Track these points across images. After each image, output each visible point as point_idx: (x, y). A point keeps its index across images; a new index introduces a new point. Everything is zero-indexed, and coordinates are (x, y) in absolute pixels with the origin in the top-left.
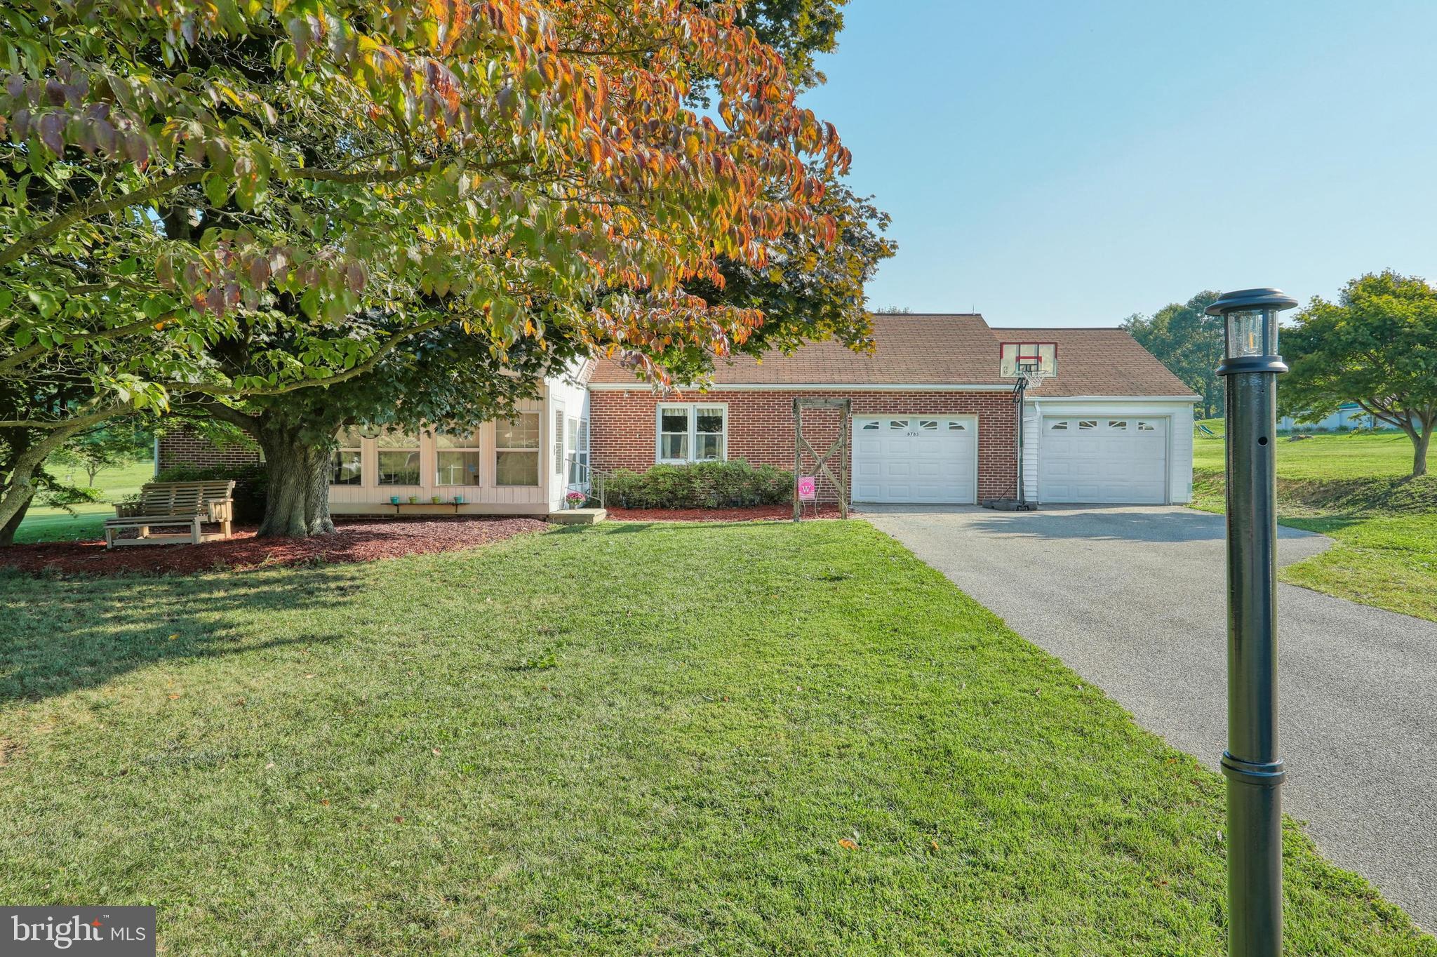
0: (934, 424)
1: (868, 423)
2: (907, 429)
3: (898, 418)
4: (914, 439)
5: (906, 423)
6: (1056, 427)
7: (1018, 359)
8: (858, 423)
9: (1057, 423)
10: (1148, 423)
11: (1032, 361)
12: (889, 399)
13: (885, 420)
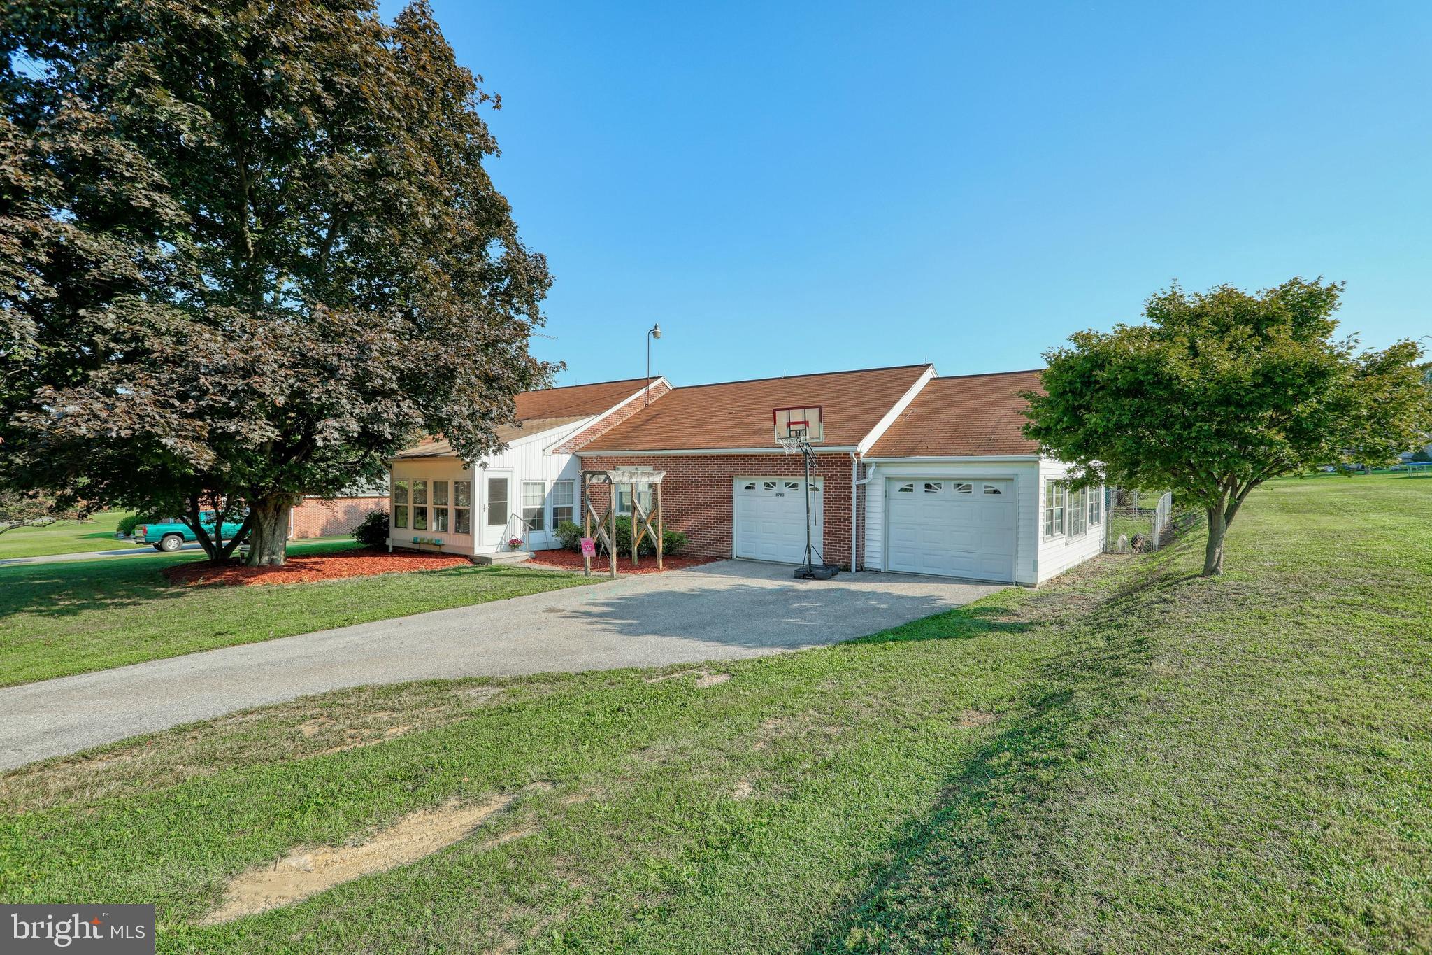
0: (795, 485)
1: (748, 484)
2: (775, 490)
3: (769, 480)
4: (780, 499)
5: (774, 484)
6: (902, 490)
7: (789, 424)
8: (739, 485)
9: (903, 485)
10: (996, 486)
11: (801, 427)
12: (754, 461)
13: (759, 482)
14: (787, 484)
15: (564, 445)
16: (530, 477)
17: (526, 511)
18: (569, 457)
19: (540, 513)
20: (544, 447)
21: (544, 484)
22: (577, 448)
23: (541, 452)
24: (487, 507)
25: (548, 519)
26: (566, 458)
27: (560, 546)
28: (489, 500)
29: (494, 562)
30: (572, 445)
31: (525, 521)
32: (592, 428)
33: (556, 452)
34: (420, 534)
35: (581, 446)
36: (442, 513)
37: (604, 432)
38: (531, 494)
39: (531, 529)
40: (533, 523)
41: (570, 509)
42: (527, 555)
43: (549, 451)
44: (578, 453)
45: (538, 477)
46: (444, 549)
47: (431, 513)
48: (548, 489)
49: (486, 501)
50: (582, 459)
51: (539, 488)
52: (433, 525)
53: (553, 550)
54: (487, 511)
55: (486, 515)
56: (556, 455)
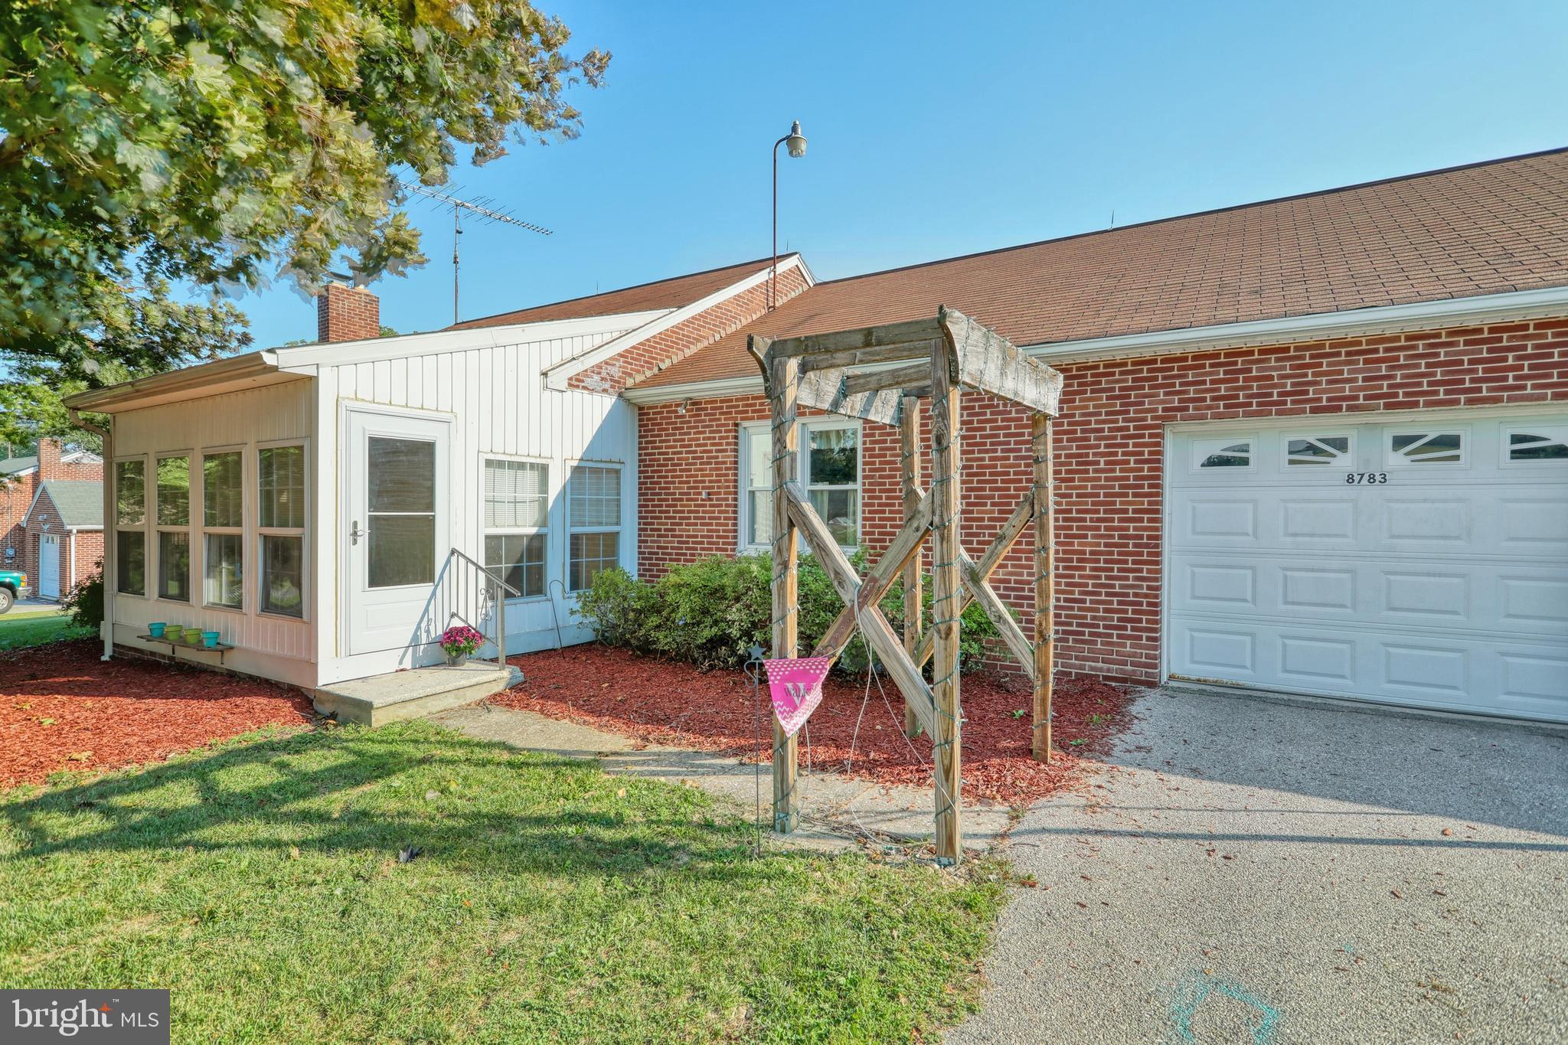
0: (1449, 440)
1: (1217, 448)
2: (1343, 464)
3: (1312, 428)
4: (1367, 493)
5: (1341, 444)
13: (1267, 438)
14: (1400, 442)
15: (597, 369)
16: (507, 448)
17: (493, 543)
18: (608, 402)
19: (536, 547)
20: (545, 367)
21: (544, 470)
22: (630, 382)
23: (537, 378)
24: (364, 528)
25: (557, 566)
26: (602, 405)
27: (588, 636)
28: (373, 506)
29: (379, 719)
30: (616, 371)
31: (491, 573)
32: (662, 337)
33: (576, 383)
34: (172, 614)
35: (639, 378)
36: (230, 549)
37: (688, 353)
38: (508, 495)
39: (508, 595)
40: (514, 577)
41: (612, 540)
42: (500, 677)
43: (559, 379)
44: (629, 394)
45: (527, 450)
46: (236, 663)
47: (198, 554)
48: (557, 482)
49: (360, 511)
50: (642, 411)
51: (530, 477)
52: (209, 589)
53: (572, 648)
54: (363, 542)
55: (359, 556)
56: (578, 394)
